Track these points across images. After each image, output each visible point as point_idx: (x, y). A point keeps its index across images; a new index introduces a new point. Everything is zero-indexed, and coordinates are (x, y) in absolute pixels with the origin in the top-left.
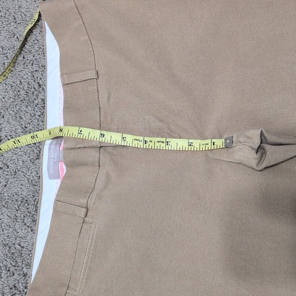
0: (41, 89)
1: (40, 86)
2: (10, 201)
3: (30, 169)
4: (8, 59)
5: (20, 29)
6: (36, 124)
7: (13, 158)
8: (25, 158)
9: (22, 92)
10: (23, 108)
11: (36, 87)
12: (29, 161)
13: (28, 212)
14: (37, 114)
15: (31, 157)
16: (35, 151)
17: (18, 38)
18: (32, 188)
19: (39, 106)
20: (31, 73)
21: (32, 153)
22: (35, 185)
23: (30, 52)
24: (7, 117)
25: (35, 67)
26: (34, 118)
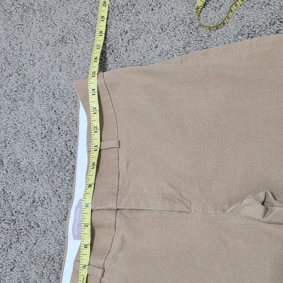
0: (72, 156)
1: (72, 153)
2: (38, 258)
3: (58, 229)
4: (45, 129)
5: (57, 103)
6: (66, 188)
7: (43, 218)
8: (54, 219)
9: (56, 159)
10: (56, 173)
11: (68, 155)
12: (57, 221)
13: (54, 269)
14: (67, 179)
15: (60, 218)
16: (64, 213)
17: (55, 111)
18: (58, 247)
19: (69, 171)
20: (65, 142)
21: (60, 214)
22: (61, 245)
23: (65, 124)
24: (41, 180)
25: (68, 137)
26: (65, 182)
